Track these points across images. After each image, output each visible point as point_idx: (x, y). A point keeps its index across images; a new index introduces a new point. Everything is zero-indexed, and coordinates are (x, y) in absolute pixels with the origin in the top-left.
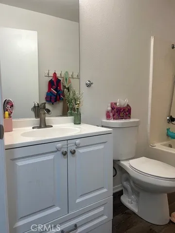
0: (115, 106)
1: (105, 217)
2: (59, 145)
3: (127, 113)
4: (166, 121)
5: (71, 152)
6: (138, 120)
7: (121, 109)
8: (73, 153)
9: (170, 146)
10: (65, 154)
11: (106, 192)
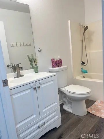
0: (54, 60)
1: (57, 117)
2: (32, 85)
3: (60, 63)
4: (81, 65)
5: (38, 87)
6: (67, 66)
7: (57, 62)
8: (39, 87)
9: (84, 77)
10: (35, 89)
11: (56, 104)
